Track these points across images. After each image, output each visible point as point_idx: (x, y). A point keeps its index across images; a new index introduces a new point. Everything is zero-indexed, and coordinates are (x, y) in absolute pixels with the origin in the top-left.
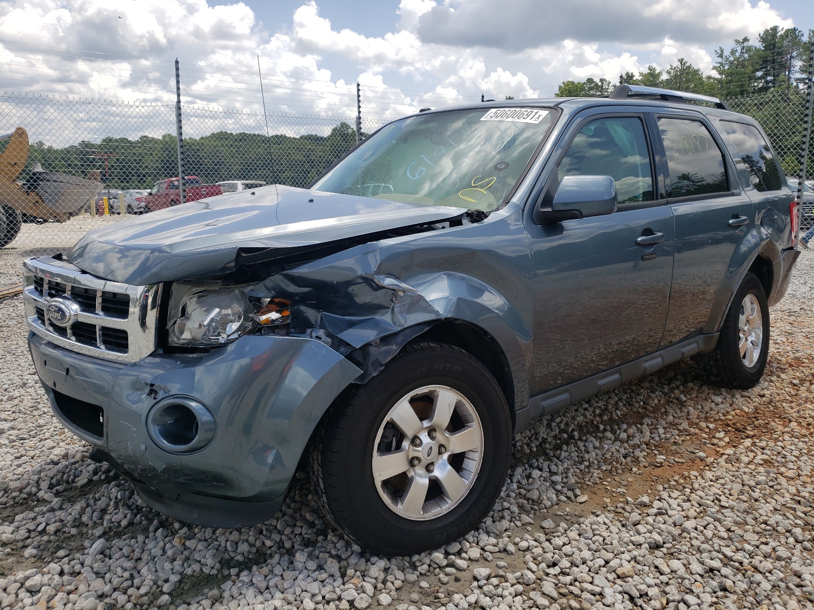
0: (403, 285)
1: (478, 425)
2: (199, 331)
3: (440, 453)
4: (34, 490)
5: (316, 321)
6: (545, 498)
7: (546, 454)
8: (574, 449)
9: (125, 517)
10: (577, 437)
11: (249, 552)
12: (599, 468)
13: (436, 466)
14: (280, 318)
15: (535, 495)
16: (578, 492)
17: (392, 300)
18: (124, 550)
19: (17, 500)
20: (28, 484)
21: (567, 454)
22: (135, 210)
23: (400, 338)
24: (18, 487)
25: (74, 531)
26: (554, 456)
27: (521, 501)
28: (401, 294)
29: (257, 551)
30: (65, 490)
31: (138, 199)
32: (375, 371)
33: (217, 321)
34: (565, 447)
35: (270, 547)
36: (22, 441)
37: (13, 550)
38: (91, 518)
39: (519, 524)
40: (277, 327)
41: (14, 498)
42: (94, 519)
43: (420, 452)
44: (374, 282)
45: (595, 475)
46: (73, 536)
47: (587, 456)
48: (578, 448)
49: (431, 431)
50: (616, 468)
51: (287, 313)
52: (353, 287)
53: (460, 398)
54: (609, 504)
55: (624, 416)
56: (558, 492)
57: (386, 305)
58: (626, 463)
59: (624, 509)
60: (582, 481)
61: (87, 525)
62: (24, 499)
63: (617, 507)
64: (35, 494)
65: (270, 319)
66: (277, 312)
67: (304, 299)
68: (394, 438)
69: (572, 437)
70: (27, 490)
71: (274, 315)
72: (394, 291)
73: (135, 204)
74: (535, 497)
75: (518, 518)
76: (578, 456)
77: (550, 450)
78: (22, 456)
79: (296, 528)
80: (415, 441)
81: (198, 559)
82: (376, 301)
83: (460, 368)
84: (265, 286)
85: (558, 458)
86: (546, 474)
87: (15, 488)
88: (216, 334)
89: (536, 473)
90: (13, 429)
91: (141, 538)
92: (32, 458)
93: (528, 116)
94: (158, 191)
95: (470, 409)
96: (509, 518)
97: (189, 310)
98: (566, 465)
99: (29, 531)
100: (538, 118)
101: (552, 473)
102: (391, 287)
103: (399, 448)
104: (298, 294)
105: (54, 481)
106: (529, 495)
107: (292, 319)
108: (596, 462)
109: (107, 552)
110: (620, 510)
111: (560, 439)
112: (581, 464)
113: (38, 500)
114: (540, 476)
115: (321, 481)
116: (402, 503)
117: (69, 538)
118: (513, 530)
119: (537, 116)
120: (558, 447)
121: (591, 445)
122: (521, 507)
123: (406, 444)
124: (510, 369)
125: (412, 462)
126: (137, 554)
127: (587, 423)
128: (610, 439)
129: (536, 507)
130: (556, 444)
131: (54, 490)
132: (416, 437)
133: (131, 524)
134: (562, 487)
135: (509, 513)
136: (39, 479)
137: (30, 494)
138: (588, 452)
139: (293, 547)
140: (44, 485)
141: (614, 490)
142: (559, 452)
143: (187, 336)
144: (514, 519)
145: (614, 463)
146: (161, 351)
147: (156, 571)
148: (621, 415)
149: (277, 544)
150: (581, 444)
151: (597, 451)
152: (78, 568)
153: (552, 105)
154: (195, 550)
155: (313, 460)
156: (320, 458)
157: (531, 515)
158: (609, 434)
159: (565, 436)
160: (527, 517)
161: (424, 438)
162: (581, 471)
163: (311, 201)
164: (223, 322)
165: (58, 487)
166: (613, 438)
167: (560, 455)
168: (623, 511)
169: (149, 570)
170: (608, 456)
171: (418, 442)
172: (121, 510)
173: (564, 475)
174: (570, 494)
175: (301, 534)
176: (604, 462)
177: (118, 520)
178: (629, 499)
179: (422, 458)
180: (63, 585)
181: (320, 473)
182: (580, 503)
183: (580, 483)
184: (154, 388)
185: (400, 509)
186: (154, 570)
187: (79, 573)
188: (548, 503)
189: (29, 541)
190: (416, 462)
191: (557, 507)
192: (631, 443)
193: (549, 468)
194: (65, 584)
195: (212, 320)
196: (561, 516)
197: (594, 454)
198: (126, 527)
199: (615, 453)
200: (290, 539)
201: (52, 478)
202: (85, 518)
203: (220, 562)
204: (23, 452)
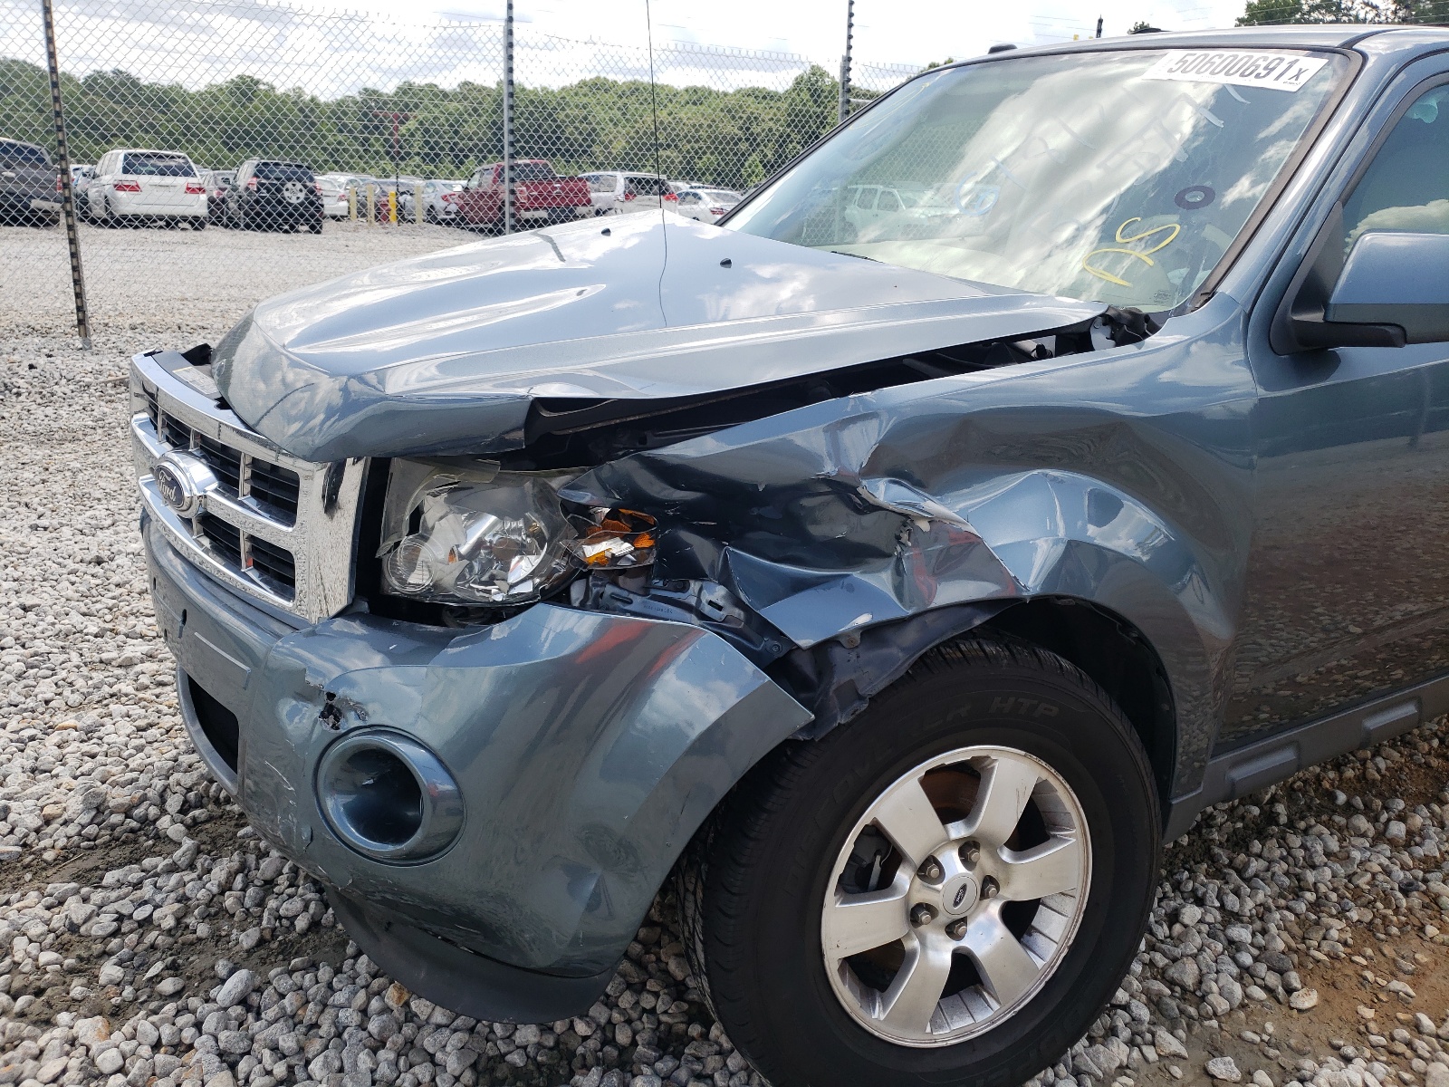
0: (933, 506)
1: (1081, 839)
2: (447, 569)
3: (984, 895)
4: (153, 811)
5: (712, 567)
6: (1215, 988)
7: (1213, 859)
8: (1277, 853)
9: (306, 908)
10: (1283, 819)
11: (539, 1046)
12: (1342, 914)
13: (971, 927)
14: (631, 553)
15: (1188, 974)
16: (1294, 978)
17: (898, 538)
18: (286, 1002)
19: (116, 833)
20: (144, 798)
21: (1261, 864)
22: (442, 216)
23: (910, 635)
24: (122, 805)
25: (203, 930)
26: (1230, 865)
27: (1158, 986)
28: (925, 526)
29: (557, 1043)
30: (210, 819)
31: (445, 198)
32: (843, 709)
33: (490, 549)
34: (1256, 846)
35: (585, 1038)
36: (158, 691)
37: (80, 958)
38: (241, 901)
39: (1151, 1053)
40: (623, 572)
41: (113, 827)
42: (248, 902)
43: (939, 895)
44: (858, 495)
45: (1334, 934)
46: (200, 940)
47: (1310, 876)
48: (1289, 850)
49: (967, 849)
50: (1384, 917)
51: (645, 542)
52: (806, 502)
53: (1045, 775)
54: (1372, 1025)
55: (1396, 771)
56: (1245, 974)
57: (882, 546)
58: (1410, 909)
59: (1409, 1044)
60: (1302, 946)
61: (233, 915)
62: (132, 831)
63: (1393, 1039)
64: (155, 821)
65: (608, 554)
66: (625, 538)
67: (688, 516)
68: (878, 858)
69: (1271, 818)
70: (138, 812)
71: (619, 547)
72: (906, 520)
73: (440, 204)
74: (1190, 981)
75: (1148, 1036)
76: (1287, 874)
77: (1221, 845)
78: (151, 726)
79: (645, 995)
80: (928, 869)
81: (431, 1050)
82: (857, 538)
83: (1055, 710)
84: (599, 480)
85: (1240, 873)
86: (1214, 916)
87: (115, 807)
88: (485, 578)
89: (1191, 913)
90: (151, 657)
91: (324, 973)
92: (168, 732)
93: (1269, 70)
94: (480, 185)
95: (1066, 799)
96: (1125, 1033)
97: (430, 516)
98: (1260, 897)
99: (120, 918)
100: (1297, 76)
101: (1231, 917)
102: (900, 509)
103: (886, 883)
104: (672, 504)
105: (192, 795)
106: (1173, 972)
107: (659, 557)
108: (1334, 896)
109: (255, 998)
110: (1401, 1048)
111: (1242, 818)
112: (1298, 897)
113: (157, 837)
114: (1201, 921)
115: (699, 947)
116: (885, 1005)
117: (192, 944)
118: (1136, 1070)
119: (1294, 71)
120: (1238, 843)
121: (1319, 848)
122: (1155, 1003)
123: (903, 877)
124: (1173, 708)
125: (916, 914)
126: (310, 1013)
127: (1305, 782)
128: (1364, 835)
129: (1192, 1011)
130: (1235, 830)
131: (188, 818)
132: (931, 861)
133: (315, 925)
134: (1256, 959)
135: (1128, 1018)
136: (166, 787)
137: (145, 821)
138: (1314, 867)
139: (634, 1043)
140: (173, 803)
141: (1383, 983)
142: (1242, 857)
143: (419, 579)
144: (1139, 1039)
145: (1379, 905)
146: (364, 606)
147: (341, 1070)
148: (1387, 769)
149: (599, 1034)
150: (1295, 841)
151: (1337, 866)
152: (188, 1034)
153: (1335, 43)
154: (427, 1021)
155: (687, 890)
156: (700, 895)
157: (1181, 1033)
158: (1362, 822)
159: (1256, 811)
160: (1169, 1037)
161: (952, 862)
162: (1297, 915)
163: (727, 263)
164: (504, 552)
165: (197, 812)
166: (1371, 833)
167: (1246, 865)
168: (1409, 1053)
169: (326, 1064)
170: (1363, 881)
171: (935, 871)
172: (301, 890)
173: (1258, 925)
174: (1273, 980)
175: (653, 1011)
176: (1354, 900)
177: (290, 914)
178: (1426, 1021)
179: (940, 908)
180: (154, 1074)
181: (699, 928)
182: (1300, 1011)
183: (1296, 951)
184: (333, 702)
185: (877, 1019)
186: (337, 1064)
187: (191, 1047)
188: (1223, 1006)
189: (115, 942)
190: (924, 917)
191: (1242, 1015)
192: (1419, 851)
193: (1219, 897)
194: (157, 1071)
195: (480, 544)
196: (1253, 1043)
197: (1328, 873)
198: (304, 934)
199: (1381, 877)
200: (629, 1022)
201: (189, 790)
202: (229, 901)
203: (474, 1066)
204: (153, 718)
